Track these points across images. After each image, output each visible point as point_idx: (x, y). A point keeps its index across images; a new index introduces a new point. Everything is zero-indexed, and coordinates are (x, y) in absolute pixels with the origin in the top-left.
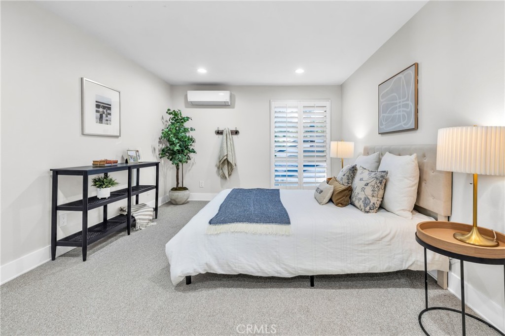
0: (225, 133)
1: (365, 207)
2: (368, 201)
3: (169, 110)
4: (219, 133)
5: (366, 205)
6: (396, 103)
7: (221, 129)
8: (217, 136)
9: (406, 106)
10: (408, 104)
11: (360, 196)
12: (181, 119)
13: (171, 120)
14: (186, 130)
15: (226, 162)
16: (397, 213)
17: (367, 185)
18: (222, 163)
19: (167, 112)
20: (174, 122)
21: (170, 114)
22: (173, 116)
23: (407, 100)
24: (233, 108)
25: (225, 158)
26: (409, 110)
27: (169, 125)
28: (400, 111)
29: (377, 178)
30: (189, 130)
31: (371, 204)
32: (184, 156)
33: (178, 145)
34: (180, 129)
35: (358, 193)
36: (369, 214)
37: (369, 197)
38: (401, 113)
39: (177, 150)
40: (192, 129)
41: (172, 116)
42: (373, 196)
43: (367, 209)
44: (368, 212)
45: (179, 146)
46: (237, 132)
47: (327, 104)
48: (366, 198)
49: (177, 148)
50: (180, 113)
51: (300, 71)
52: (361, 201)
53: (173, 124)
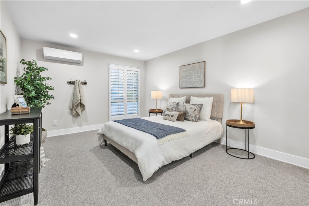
0: (77, 84)
1: (195, 119)
2: (196, 117)
3: (23, 60)
4: (70, 83)
5: (195, 118)
6: (193, 76)
7: (73, 80)
8: (69, 85)
9: (200, 77)
10: (201, 77)
11: (192, 115)
12: (37, 69)
13: (25, 69)
14: (41, 79)
15: (79, 104)
16: (207, 120)
17: (195, 110)
18: (76, 105)
19: (20, 62)
20: (29, 71)
21: (23, 63)
22: (28, 66)
23: (200, 75)
24: (82, 65)
25: (79, 101)
26: (201, 79)
27: (24, 74)
28: (195, 79)
29: (199, 107)
30: (45, 79)
31: (198, 118)
32: (40, 101)
33: (34, 91)
34: (35, 78)
35: (191, 114)
36: (197, 122)
37: (197, 115)
38: (196, 80)
39: (33, 96)
40: (48, 78)
41: (26, 66)
42: (198, 115)
43: (196, 120)
44: (197, 121)
45: (35, 93)
46: (85, 83)
47: (139, 70)
48: (196, 116)
49: (33, 94)
50: (36, 63)
51: (137, 51)
52: (193, 117)
53: (27, 73)
